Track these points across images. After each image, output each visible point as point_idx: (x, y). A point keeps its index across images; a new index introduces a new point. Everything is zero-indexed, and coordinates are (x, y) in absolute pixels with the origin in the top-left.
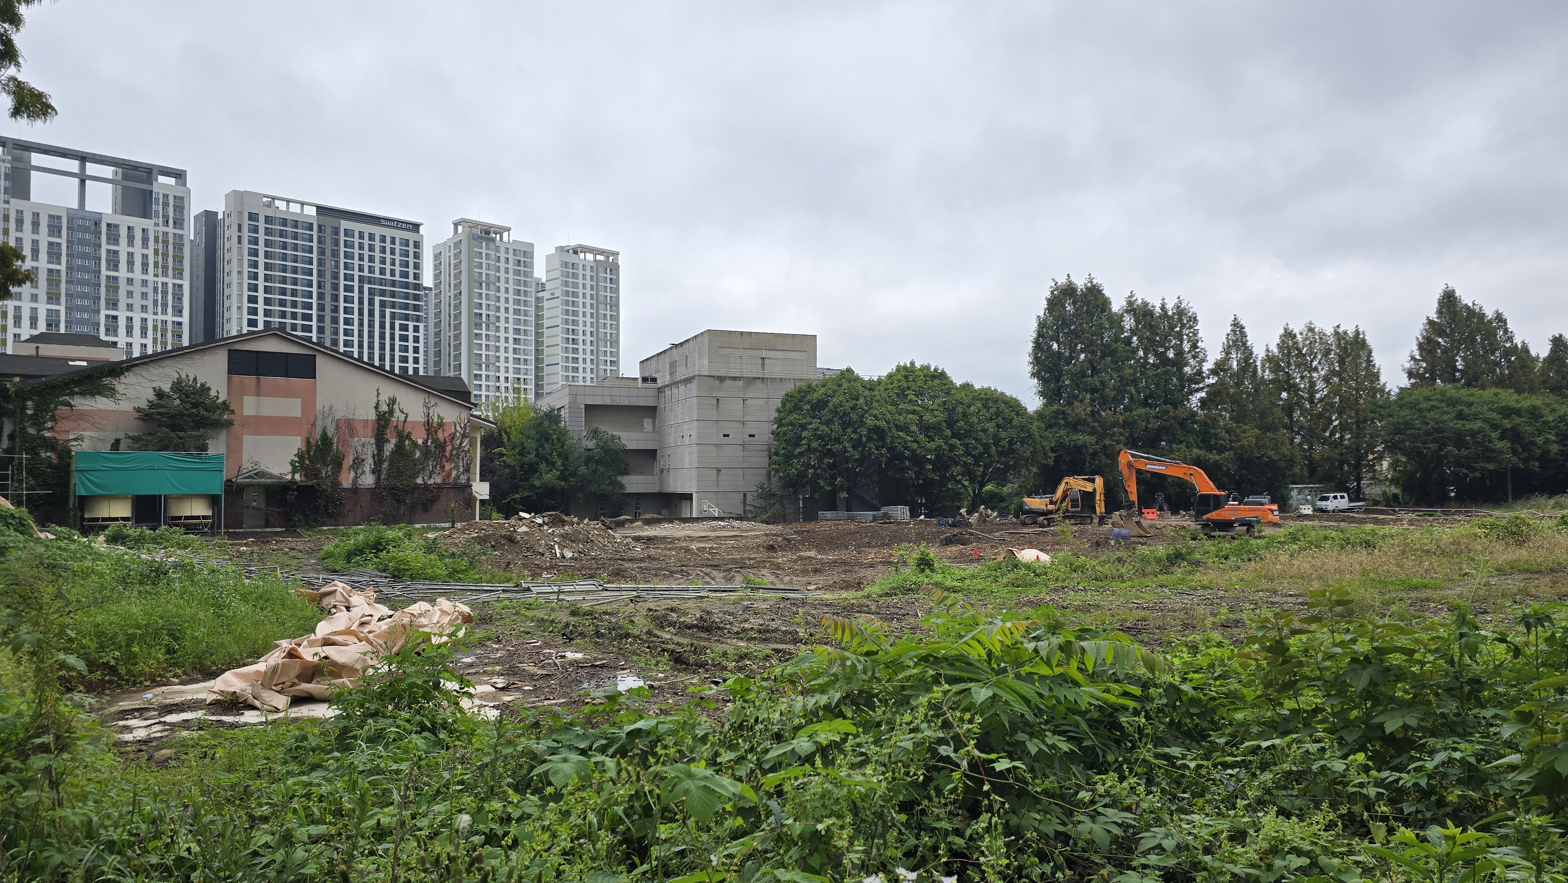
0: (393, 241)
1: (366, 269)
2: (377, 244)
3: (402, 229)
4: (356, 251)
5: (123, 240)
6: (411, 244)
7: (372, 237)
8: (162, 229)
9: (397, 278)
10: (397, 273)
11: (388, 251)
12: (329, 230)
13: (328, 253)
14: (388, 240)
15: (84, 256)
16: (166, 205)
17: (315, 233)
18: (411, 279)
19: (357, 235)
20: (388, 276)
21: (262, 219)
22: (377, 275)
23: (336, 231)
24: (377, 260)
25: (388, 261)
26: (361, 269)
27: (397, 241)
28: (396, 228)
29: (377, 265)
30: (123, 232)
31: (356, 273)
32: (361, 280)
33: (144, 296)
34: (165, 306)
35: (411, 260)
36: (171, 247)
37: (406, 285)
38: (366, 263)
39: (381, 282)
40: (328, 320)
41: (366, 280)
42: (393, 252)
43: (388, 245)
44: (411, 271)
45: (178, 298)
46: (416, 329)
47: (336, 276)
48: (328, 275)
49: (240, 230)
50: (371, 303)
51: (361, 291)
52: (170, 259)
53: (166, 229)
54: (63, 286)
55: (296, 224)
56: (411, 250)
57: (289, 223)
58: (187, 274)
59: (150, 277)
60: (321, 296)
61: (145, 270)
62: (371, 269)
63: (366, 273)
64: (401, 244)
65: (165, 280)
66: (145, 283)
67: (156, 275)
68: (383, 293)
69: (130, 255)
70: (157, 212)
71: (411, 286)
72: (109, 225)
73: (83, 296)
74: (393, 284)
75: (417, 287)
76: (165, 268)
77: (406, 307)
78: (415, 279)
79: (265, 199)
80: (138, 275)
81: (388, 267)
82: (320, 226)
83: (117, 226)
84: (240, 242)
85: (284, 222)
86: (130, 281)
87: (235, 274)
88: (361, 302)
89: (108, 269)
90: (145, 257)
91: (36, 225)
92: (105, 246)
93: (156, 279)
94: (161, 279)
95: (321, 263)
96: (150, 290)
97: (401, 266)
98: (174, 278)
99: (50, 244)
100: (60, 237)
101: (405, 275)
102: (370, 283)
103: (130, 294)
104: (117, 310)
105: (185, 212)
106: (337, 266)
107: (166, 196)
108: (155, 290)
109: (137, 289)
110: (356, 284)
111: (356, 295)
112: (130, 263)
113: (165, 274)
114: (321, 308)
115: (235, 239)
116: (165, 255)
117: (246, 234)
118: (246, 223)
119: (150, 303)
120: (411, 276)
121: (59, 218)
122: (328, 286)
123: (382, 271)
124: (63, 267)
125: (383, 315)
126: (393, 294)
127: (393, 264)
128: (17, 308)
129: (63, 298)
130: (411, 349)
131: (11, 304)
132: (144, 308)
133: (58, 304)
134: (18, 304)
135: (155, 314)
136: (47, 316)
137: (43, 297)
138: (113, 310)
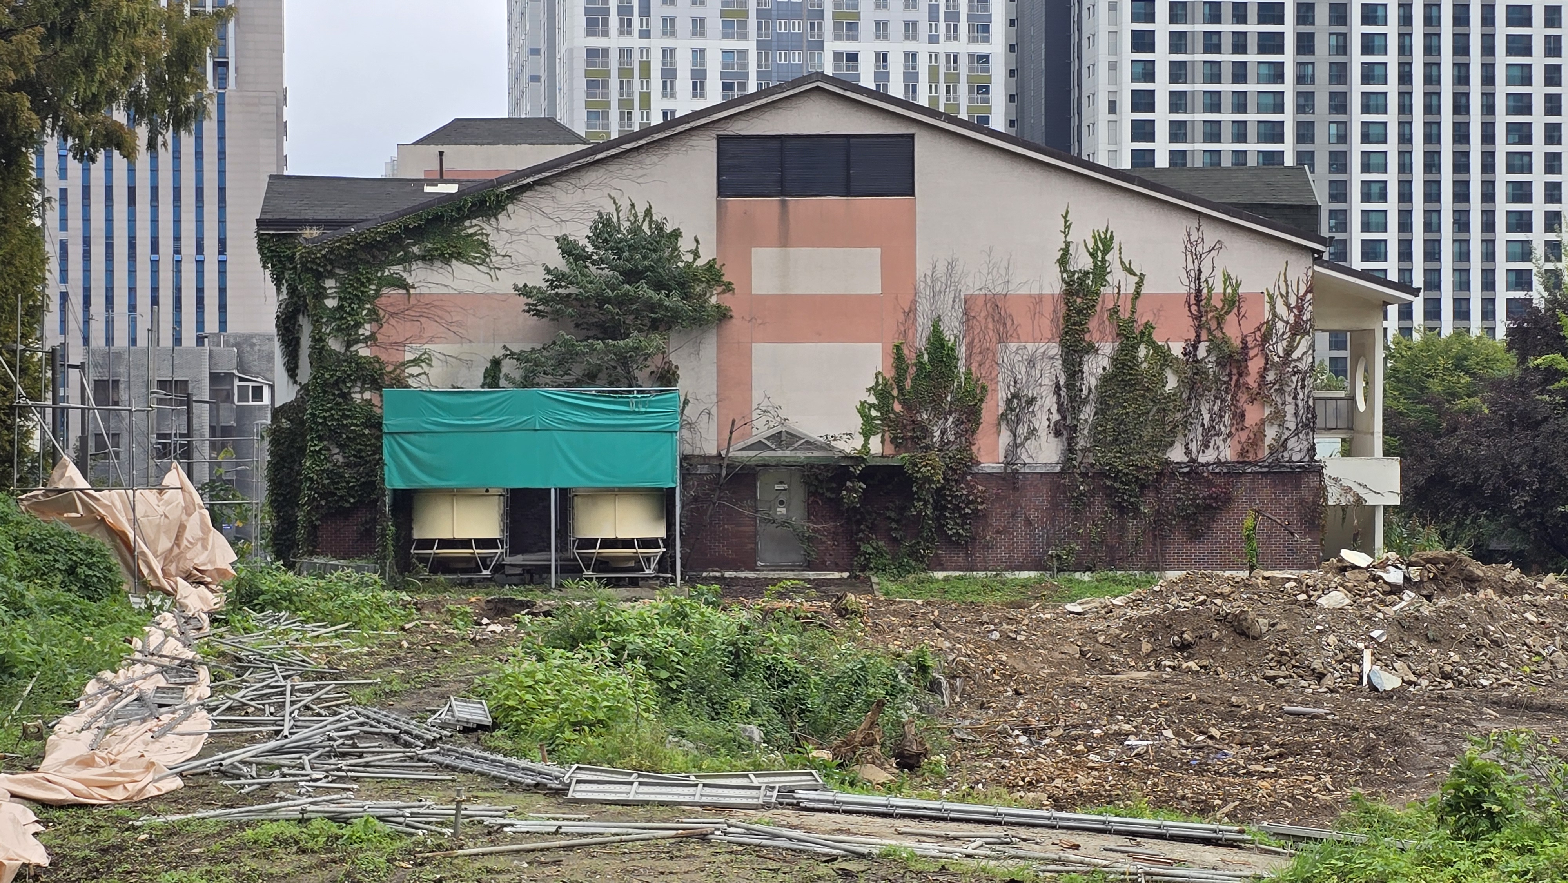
34: (953, 16)
73: (791, 13)
119: (921, 15)
128: (668, 54)
129: (752, 23)
130: (1538, 75)
131: (657, 44)
132: (911, 30)
133: (744, 36)
134: (669, 43)
135: (933, 39)
136: (724, 65)
137: (714, 23)
138: (848, 39)
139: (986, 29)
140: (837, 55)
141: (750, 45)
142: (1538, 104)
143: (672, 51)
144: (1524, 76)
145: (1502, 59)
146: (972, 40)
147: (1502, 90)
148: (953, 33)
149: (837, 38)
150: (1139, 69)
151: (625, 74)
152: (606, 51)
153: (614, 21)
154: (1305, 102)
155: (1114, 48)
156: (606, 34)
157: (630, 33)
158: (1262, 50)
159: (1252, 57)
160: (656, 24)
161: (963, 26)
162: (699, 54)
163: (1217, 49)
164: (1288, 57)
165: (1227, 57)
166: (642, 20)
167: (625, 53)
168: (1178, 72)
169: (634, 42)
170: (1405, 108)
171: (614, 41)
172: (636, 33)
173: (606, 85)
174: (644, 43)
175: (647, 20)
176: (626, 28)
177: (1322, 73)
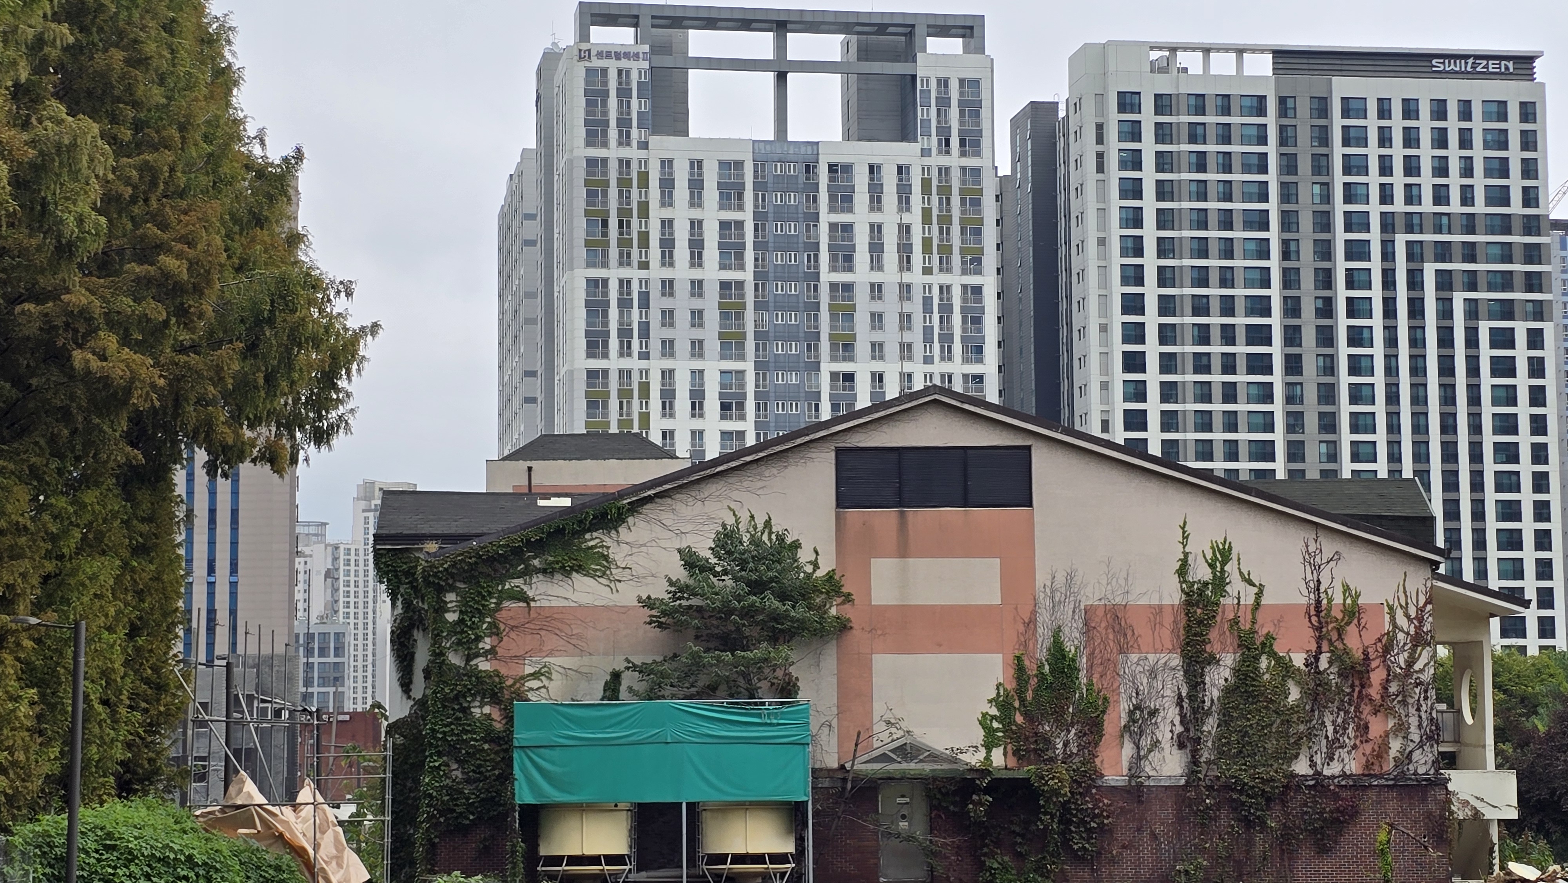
0: (1466, 113)
1: (1399, 194)
2: (1425, 124)
3: (1487, 75)
4: (1373, 151)
5: (862, 197)
6: (1514, 112)
7: (1410, 109)
8: (937, 160)
9: (1480, 207)
10: (1480, 196)
11: (1453, 139)
12: (1304, 108)
13: (1305, 165)
14: (1453, 111)
15: (787, 245)
16: (943, 103)
17: (1271, 120)
18: (1516, 207)
19: (1372, 109)
20: (1455, 206)
21: (1148, 104)
22: (1427, 206)
23: (1322, 107)
24: (1426, 166)
25: (1454, 166)
26: (1386, 196)
27: (1477, 110)
28: (1473, 74)
29: (1427, 181)
30: (861, 180)
31: (1375, 209)
32: (1388, 224)
33: (905, 320)
34: (947, 339)
35: (1515, 155)
36: (956, 200)
37: (1505, 225)
38: (1398, 180)
39: (1439, 223)
40: (1309, 336)
41: (1399, 223)
42: (1465, 141)
43: (1453, 124)
44: (1516, 183)
45: (975, 320)
46: (1535, 339)
47: (1324, 222)
48: (1306, 222)
49: (1100, 140)
50: (1415, 281)
51: (1388, 255)
52: (956, 229)
53: (944, 160)
54: (750, 314)
55: (1225, 104)
56: (1514, 126)
57: (1210, 105)
58: (991, 260)
59: (915, 277)
60: (1290, 279)
61: (905, 263)
62: (1412, 195)
63: (1399, 205)
64: (1487, 117)
65: (944, 278)
66: (905, 290)
67: (927, 271)
68: (1443, 252)
69: (876, 229)
70: (926, 123)
71: (1516, 225)
72: (832, 168)
73: (788, 335)
74: (1470, 224)
75: (1532, 225)
76: (945, 250)
77: (1505, 281)
78: (1526, 203)
79: (1155, 55)
80: (890, 275)
81: (1454, 181)
82: (1282, 101)
83: (847, 168)
84: (1100, 168)
85: (1199, 103)
86: (877, 290)
87: (1092, 247)
88: (1389, 282)
89: (833, 269)
90: (905, 230)
91: (696, 185)
92: (826, 218)
93: (928, 279)
94: (938, 279)
95: (1288, 193)
96: (915, 307)
97: (1488, 173)
98: (964, 272)
99: (724, 225)
100: (741, 208)
101: (1501, 196)
102: (1410, 229)
103: (877, 319)
104: (851, 359)
105: (984, 113)
106: (1327, 198)
107: (944, 83)
108: (927, 303)
109: (890, 306)
110: (1374, 236)
111: (1375, 265)
112: (876, 248)
113: (945, 266)
114: (1292, 308)
115: (1091, 162)
116: (945, 220)
117: (1114, 146)
118: (1113, 118)
119: (916, 337)
120: (1516, 197)
121: (739, 164)
122: (1307, 250)
123: (1441, 196)
124: (747, 275)
125: (1445, 312)
126: (1470, 253)
127: (1467, 171)
128: (668, 375)
129: (750, 344)
130: (1523, 396)
131: (656, 365)
132: (906, 350)
133: (742, 357)
134: (668, 364)
135: (928, 360)
136: (723, 386)
137: (713, 345)
138: (844, 360)
139: (979, 350)
140: (834, 376)
141: (748, 366)
142: (1524, 425)
143: (672, 372)
144: (1509, 396)
145: (1487, 381)
146: (966, 360)
147: (1488, 410)
148: (947, 355)
149: (834, 358)
150: (1131, 389)
151: (625, 394)
152: (606, 372)
153: (614, 343)
154: (1295, 422)
155: (1105, 368)
156: (606, 356)
157: (629, 355)
158: (1251, 371)
159: (1241, 378)
160: (655, 346)
161: (957, 348)
162: (698, 375)
163: (1207, 370)
164: (1277, 378)
165: (1217, 378)
166: (641, 343)
167: (625, 374)
168: (1169, 392)
169: (633, 363)
170: (1393, 427)
171: (614, 363)
172: (635, 354)
173: (605, 405)
174: (644, 364)
175: (646, 342)
176: (625, 350)
177: (1311, 394)
